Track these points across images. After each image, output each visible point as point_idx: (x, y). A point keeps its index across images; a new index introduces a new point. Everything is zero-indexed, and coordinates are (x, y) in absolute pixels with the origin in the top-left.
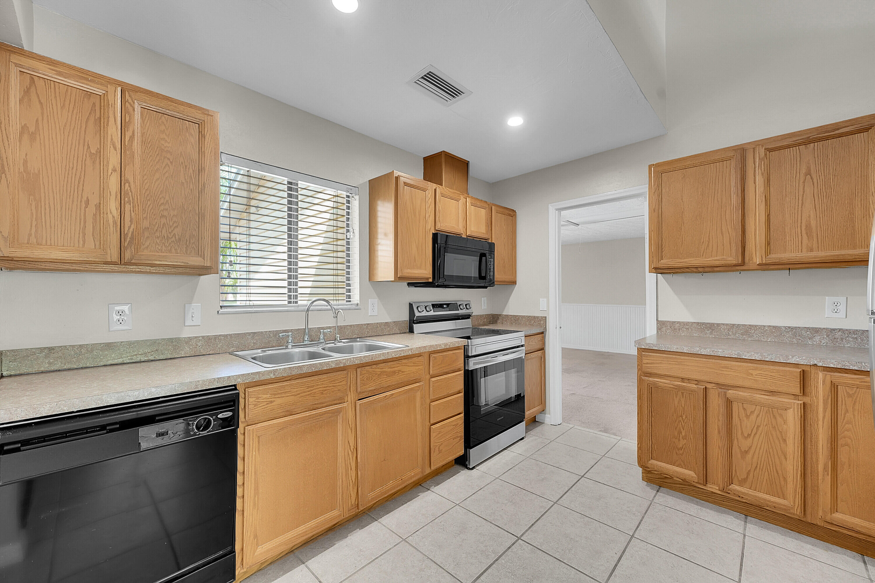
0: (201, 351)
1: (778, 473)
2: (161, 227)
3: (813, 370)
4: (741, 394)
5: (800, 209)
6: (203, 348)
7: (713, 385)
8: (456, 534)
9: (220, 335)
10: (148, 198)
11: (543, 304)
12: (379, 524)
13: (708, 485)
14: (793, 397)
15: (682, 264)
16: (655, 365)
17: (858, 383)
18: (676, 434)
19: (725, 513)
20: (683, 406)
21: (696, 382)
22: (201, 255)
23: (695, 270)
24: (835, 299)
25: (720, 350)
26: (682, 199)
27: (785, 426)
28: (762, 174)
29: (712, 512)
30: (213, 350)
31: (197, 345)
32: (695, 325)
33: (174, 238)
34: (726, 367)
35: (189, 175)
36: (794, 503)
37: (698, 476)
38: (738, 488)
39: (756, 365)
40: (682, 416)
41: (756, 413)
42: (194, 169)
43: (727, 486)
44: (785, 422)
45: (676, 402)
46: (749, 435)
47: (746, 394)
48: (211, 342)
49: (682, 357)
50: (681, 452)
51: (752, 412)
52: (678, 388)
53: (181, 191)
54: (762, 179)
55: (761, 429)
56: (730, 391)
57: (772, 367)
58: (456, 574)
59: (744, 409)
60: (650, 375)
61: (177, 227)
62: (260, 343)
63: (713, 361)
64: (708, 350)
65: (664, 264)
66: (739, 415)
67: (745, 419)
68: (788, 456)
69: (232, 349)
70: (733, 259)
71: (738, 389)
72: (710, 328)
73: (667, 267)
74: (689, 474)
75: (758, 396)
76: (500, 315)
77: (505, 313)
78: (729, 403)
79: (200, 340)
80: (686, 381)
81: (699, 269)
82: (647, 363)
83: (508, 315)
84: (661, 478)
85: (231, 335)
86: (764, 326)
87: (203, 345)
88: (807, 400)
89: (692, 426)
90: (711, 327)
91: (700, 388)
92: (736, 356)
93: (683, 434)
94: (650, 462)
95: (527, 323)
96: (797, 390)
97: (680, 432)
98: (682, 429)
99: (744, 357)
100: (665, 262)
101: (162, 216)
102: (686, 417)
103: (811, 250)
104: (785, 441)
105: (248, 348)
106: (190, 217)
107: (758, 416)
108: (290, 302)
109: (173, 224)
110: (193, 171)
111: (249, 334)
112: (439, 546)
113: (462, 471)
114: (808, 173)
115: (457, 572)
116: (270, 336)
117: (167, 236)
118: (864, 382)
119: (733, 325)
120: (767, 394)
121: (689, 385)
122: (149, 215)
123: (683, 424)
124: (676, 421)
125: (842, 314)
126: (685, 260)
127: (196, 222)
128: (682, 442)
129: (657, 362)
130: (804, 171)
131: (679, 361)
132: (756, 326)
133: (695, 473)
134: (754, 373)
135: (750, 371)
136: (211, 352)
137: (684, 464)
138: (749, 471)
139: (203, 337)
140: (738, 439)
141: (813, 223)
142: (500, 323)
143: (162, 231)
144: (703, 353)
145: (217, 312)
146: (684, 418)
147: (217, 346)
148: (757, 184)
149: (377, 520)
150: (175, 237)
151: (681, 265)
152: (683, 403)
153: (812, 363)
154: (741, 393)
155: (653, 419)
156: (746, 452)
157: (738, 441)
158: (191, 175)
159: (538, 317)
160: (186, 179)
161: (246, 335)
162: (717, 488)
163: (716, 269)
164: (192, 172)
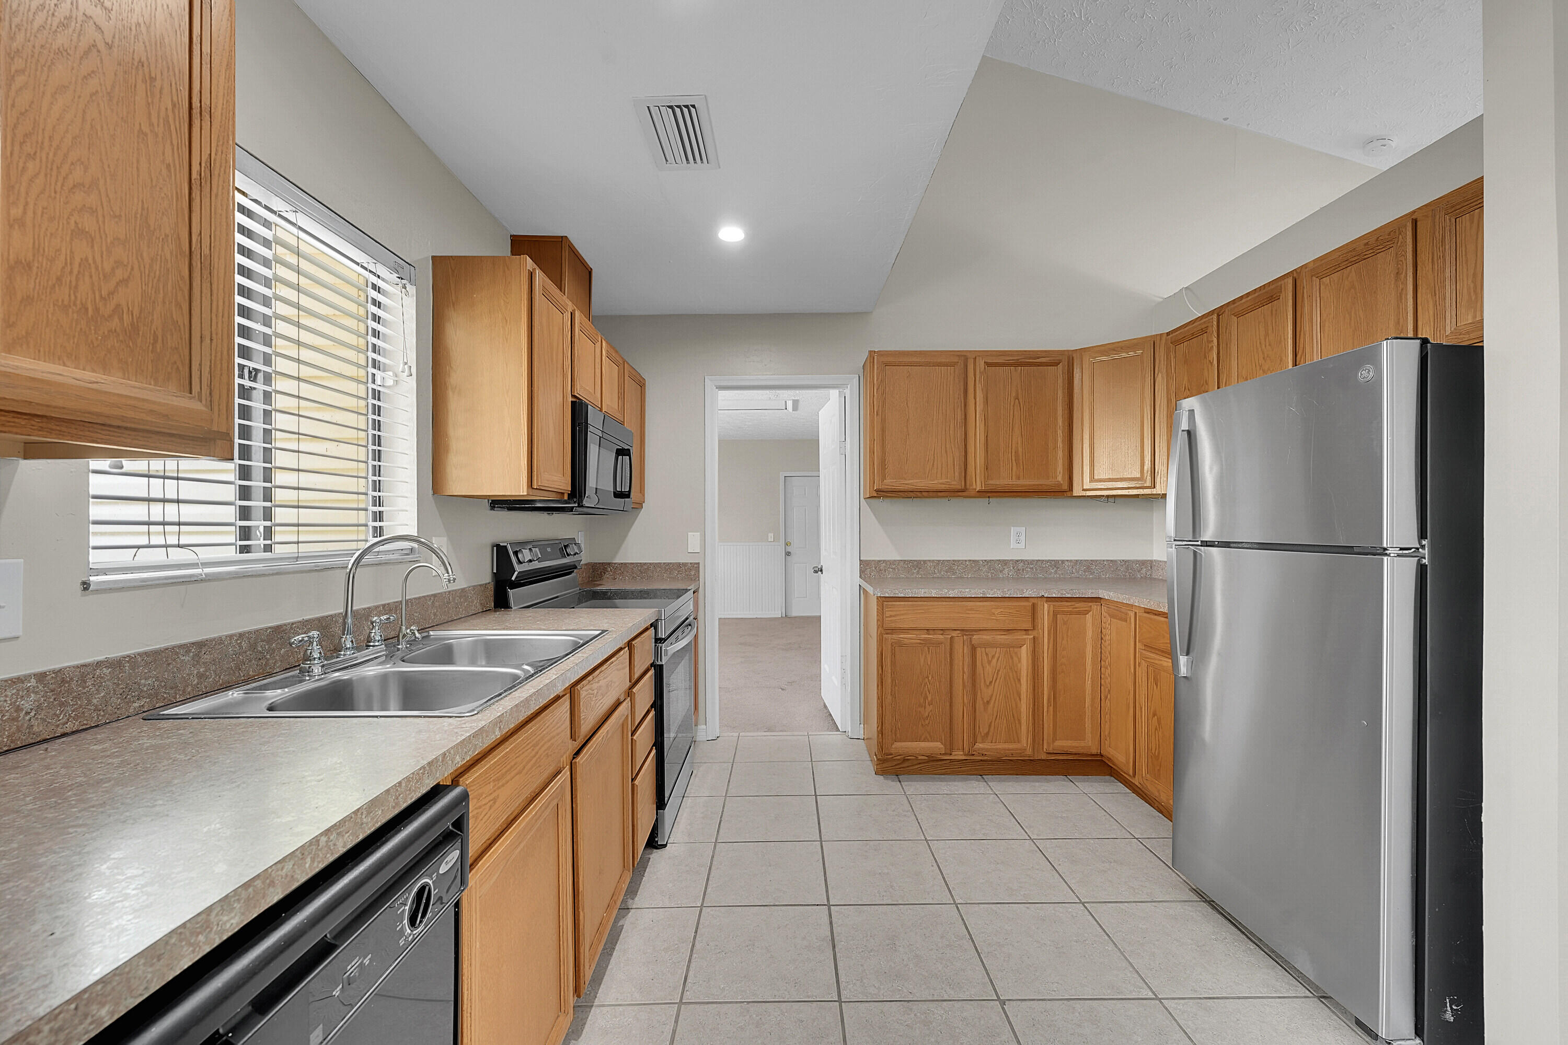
0: (35, 729)
1: (1014, 717)
2: (75, 272)
3: (1039, 602)
4: (986, 637)
5: (1011, 434)
6: (42, 716)
7: (958, 632)
8: (750, 947)
9: (99, 664)
10: (28, 148)
11: (694, 542)
12: (605, 1009)
13: (953, 753)
14: (1024, 632)
15: (907, 486)
16: (902, 617)
17: (1070, 609)
18: (922, 700)
19: (966, 780)
20: (929, 663)
21: (941, 632)
22: (200, 393)
23: (919, 494)
24: (1018, 529)
25: (967, 590)
26: (907, 403)
27: (1019, 665)
28: (982, 390)
29: (959, 784)
30: (76, 718)
31: (18, 709)
32: (902, 563)
33: (116, 320)
34: (971, 610)
35: (163, 114)
36: (1027, 744)
37: (945, 745)
38: (981, 745)
39: (996, 603)
40: (928, 677)
41: (997, 655)
42: (175, 99)
43: (972, 747)
44: (1020, 661)
45: (922, 661)
46: (991, 682)
47: (988, 637)
48: (70, 691)
49: (929, 603)
50: (927, 722)
51: (993, 657)
52: (926, 643)
53: (138, 161)
54: (982, 396)
55: (1000, 673)
56: (975, 637)
57: (1010, 604)
58: (809, 997)
59: (987, 654)
60: (893, 631)
61: (124, 282)
62: (215, 671)
63: (960, 603)
64: (956, 591)
65: (888, 485)
66: (982, 662)
67: (987, 665)
68: (1022, 698)
69: (136, 705)
70: (956, 484)
71: (981, 632)
72: (917, 567)
73: (891, 489)
74: (936, 746)
75: (999, 637)
76: (609, 564)
77: (617, 560)
78: (973, 649)
79: (28, 689)
80: (931, 632)
81: (924, 493)
82: (891, 616)
83: (625, 564)
84: (898, 764)
85: (131, 659)
86: (966, 561)
87: (39, 708)
88: (1035, 633)
89: (938, 687)
90: (918, 565)
91: (948, 638)
92: (981, 595)
93: (929, 699)
94: (893, 746)
95: (665, 575)
96: (1028, 626)
97: (926, 698)
98: (928, 693)
99: (988, 596)
100: (890, 483)
101: (79, 232)
102: (932, 677)
103: (1019, 478)
104: (1019, 680)
105: (184, 691)
106: (166, 260)
107: (998, 660)
108: (245, 549)
109: (113, 269)
110: (174, 106)
111: (186, 648)
112: (745, 977)
113: (651, 856)
114: (1017, 398)
115: (807, 992)
116: (241, 647)
117: (97, 310)
118: (1076, 608)
119: (939, 561)
120: (1004, 633)
121: (935, 636)
122: (30, 214)
123: (929, 687)
124: (921, 685)
125: (1022, 545)
126: (910, 482)
127: (182, 278)
128: (929, 708)
129: (902, 612)
130: (1014, 394)
131: (926, 608)
132: (959, 561)
133: (942, 743)
134: (997, 612)
135: (993, 610)
136: (69, 727)
137: (930, 736)
138: (991, 723)
139: (41, 677)
140: (981, 690)
141: (1020, 450)
142: (608, 578)
143: (76, 287)
144: (951, 596)
145: (79, 587)
146: (930, 678)
147: (89, 702)
148: (978, 400)
149: (592, 1006)
150: (121, 319)
151: (906, 488)
152: (929, 659)
153: (1040, 595)
154: (984, 637)
155: (896, 688)
156: (988, 702)
157: (981, 693)
158: (167, 116)
159: (685, 564)
160: (151, 124)
161: (177, 654)
162: (962, 753)
163: (939, 494)
164: (170, 107)
